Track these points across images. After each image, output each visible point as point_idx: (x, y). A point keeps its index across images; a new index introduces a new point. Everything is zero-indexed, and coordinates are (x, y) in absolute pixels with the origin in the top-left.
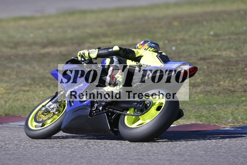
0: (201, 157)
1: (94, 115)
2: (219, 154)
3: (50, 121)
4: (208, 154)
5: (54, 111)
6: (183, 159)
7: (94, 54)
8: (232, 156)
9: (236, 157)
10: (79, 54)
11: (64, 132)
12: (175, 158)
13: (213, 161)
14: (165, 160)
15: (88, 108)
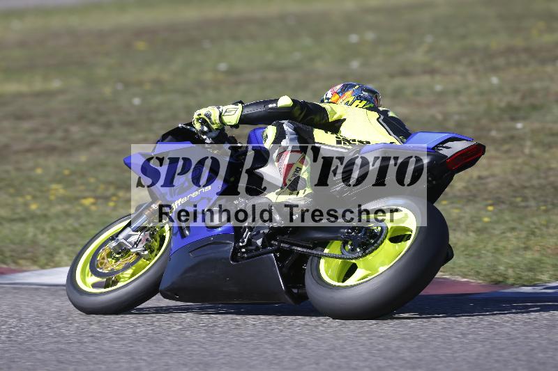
0: (200, 347)
1: (243, 258)
2: (242, 339)
3: (130, 271)
4: (216, 340)
5: (140, 248)
6: (160, 351)
7: (232, 115)
8: (271, 343)
9: (279, 346)
10: (196, 116)
11: (165, 296)
12: (141, 349)
13: (228, 356)
14: (118, 352)
15: (228, 242)
